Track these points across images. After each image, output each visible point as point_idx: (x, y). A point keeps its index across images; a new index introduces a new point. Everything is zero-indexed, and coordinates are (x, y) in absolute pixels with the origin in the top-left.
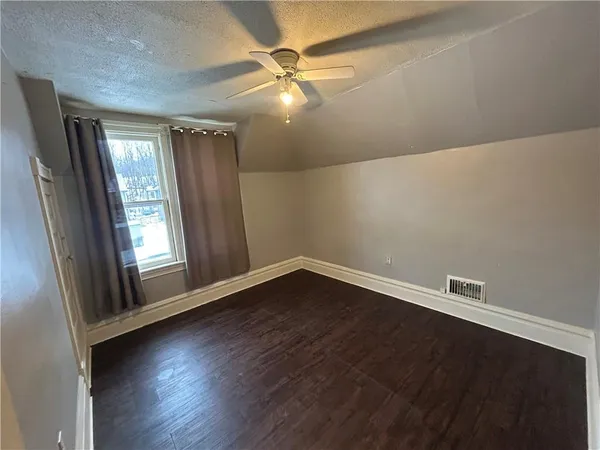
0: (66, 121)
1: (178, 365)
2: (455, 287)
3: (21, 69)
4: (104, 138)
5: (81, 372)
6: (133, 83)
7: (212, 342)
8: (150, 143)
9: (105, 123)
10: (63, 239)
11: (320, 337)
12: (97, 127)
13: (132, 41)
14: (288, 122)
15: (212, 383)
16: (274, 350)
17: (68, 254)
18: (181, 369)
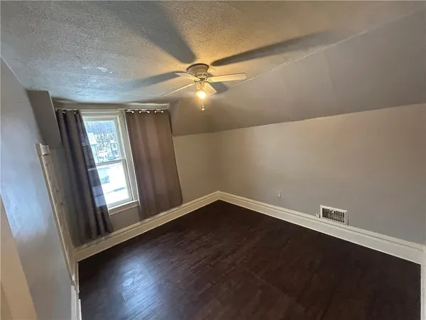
0: (57, 113)
1: (136, 275)
2: (326, 214)
3: (28, 86)
4: (81, 121)
5: (72, 283)
6: (100, 88)
7: (158, 258)
8: (112, 122)
9: (82, 112)
10: (57, 191)
11: (233, 252)
12: (78, 115)
13: (99, 68)
14: (203, 109)
15: (160, 288)
16: (201, 263)
17: (61, 201)
18: (138, 278)
